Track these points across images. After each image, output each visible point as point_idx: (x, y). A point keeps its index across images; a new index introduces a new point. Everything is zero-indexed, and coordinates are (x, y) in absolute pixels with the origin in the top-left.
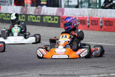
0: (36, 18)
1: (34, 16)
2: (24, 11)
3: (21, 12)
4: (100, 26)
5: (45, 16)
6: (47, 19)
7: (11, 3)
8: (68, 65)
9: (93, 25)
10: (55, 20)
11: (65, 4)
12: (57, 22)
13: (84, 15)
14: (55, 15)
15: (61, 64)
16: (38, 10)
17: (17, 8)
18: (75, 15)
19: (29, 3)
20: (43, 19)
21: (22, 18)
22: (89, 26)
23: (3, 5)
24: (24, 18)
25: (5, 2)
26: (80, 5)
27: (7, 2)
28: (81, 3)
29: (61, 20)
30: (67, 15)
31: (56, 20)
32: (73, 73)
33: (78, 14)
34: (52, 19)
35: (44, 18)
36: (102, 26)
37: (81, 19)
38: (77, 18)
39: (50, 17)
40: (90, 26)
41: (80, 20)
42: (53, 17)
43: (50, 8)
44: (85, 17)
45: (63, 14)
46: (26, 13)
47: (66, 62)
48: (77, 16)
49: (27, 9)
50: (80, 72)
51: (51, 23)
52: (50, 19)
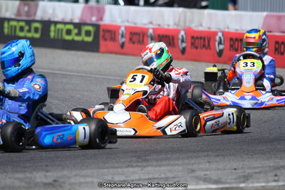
0: (27, 28)
1: (23, 24)
4: (218, 50)
6: (62, 30)
9: (197, 48)
10: (83, 33)
12: (89, 39)
13: (161, 23)
18: (135, 24)
20: (49, 31)
22: (184, 51)
29: (101, 33)
31: (88, 33)
34: (75, 31)
35: (52, 28)
36: (221, 51)
37: (161, 33)
38: (151, 31)
39: (71, 27)
40: (188, 50)
41: (159, 36)
42: (78, 26)
44: (166, 27)
45: (101, 19)
51: (73, 41)
52: (69, 32)
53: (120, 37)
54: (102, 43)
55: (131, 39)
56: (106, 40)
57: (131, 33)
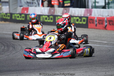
2: (52, 12)
3: (49, 13)
5: (73, 17)
6: (75, 19)
7: (39, 4)
8: (100, 66)
10: (82, 20)
11: (92, 4)
12: (84, 23)
13: (112, 16)
14: (83, 16)
15: (92, 64)
16: (65, 11)
17: (45, 9)
18: (103, 16)
19: (56, 4)
21: (50, 19)
23: (31, 6)
24: (51, 19)
25: (33, 3)
26: (107, 6)
27: (34, 3)
28: (109, 3)
29: (89, 20)
30: (95, 15)
31: (84, 21)
32: (106, 73)
33: (106, 15)
34: (80, 20)
38: (106, 19)
39: (78, 18)
41: (109, 21)
42: (81, 17)
43: (78, 9)
45: (91, 14)
46: (53, 14)
47: (97, 63)
48: (105, 17)
49: (54, 10)
50: (112, 73)
51: (79, 24)
52: (77, 20)
53: (95, 22)
54: (89, 24)
55: (99, 22)
56: (90, 23)
57: (99, 20)
